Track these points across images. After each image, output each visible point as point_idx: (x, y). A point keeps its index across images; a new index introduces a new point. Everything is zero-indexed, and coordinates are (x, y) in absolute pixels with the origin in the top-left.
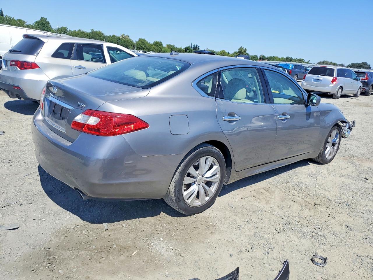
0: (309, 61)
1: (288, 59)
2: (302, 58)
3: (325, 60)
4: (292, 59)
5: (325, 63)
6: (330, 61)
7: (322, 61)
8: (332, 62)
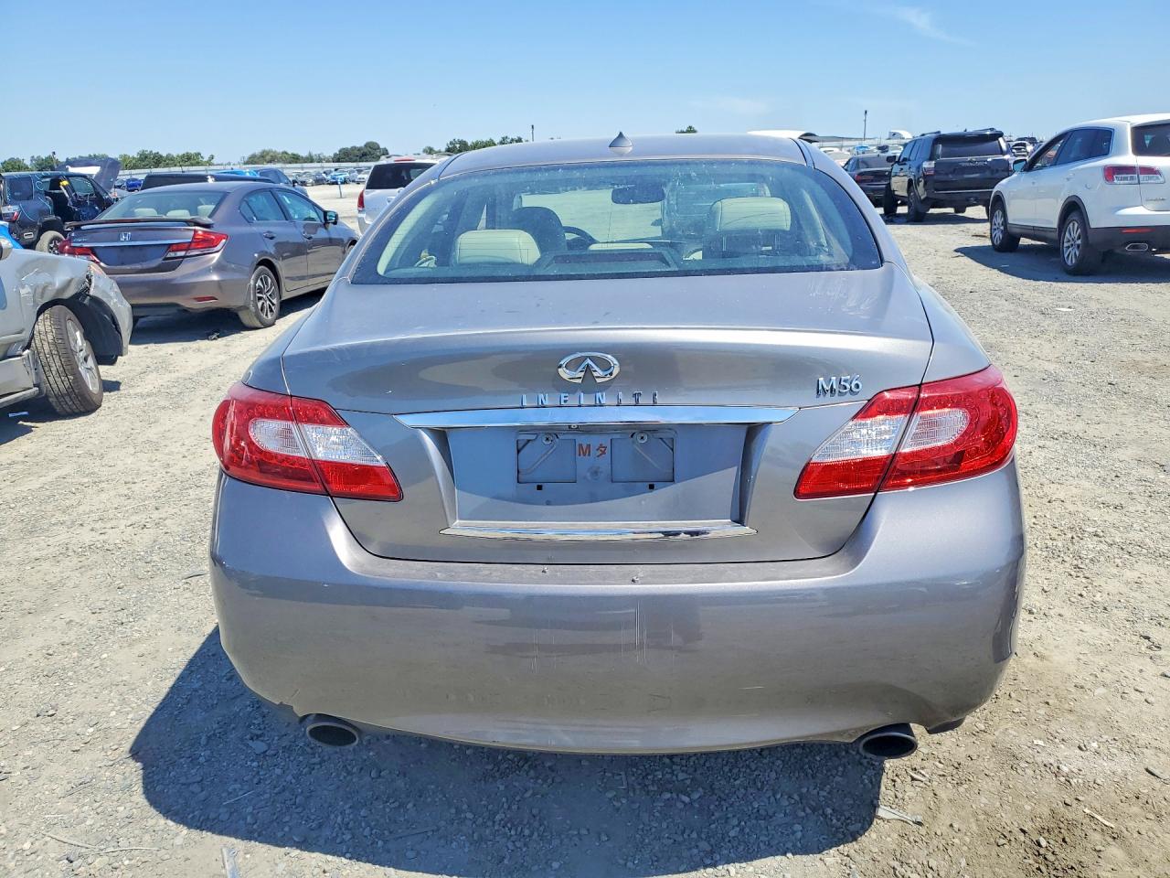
0: (212, 157)
1: (146, 157)
2: (193, 151)
3: (267, 149)
4: (161, 156)
5: (265, 157)
6: (280, 150)
7: (257, 151)
8: (286, 153)
